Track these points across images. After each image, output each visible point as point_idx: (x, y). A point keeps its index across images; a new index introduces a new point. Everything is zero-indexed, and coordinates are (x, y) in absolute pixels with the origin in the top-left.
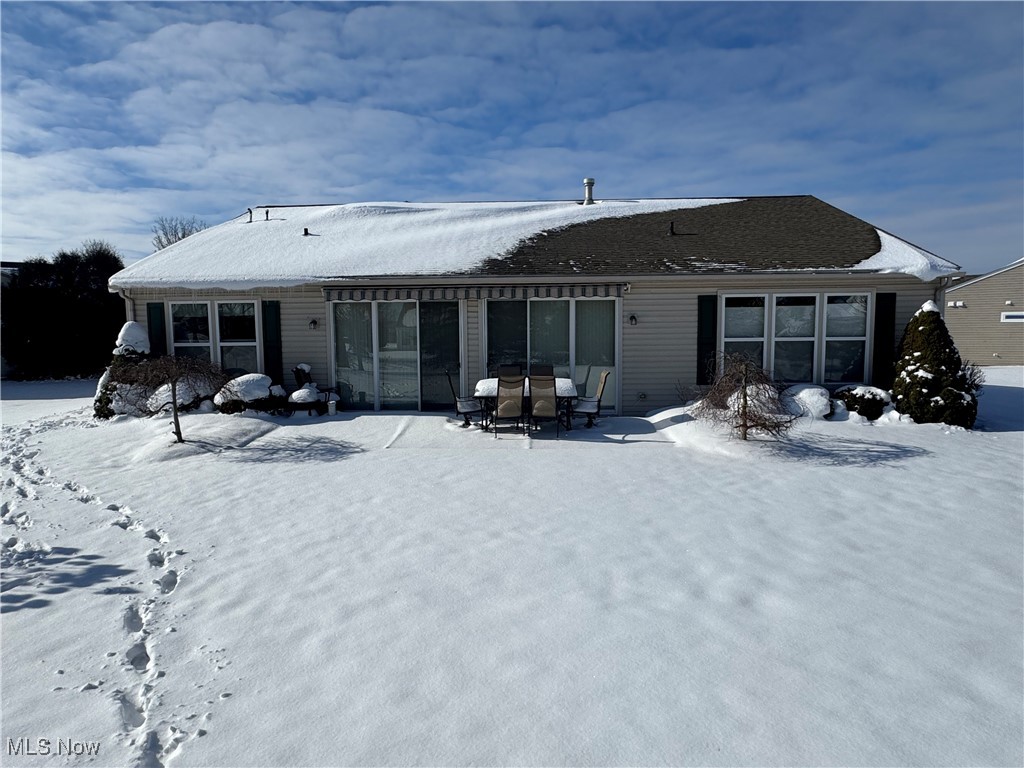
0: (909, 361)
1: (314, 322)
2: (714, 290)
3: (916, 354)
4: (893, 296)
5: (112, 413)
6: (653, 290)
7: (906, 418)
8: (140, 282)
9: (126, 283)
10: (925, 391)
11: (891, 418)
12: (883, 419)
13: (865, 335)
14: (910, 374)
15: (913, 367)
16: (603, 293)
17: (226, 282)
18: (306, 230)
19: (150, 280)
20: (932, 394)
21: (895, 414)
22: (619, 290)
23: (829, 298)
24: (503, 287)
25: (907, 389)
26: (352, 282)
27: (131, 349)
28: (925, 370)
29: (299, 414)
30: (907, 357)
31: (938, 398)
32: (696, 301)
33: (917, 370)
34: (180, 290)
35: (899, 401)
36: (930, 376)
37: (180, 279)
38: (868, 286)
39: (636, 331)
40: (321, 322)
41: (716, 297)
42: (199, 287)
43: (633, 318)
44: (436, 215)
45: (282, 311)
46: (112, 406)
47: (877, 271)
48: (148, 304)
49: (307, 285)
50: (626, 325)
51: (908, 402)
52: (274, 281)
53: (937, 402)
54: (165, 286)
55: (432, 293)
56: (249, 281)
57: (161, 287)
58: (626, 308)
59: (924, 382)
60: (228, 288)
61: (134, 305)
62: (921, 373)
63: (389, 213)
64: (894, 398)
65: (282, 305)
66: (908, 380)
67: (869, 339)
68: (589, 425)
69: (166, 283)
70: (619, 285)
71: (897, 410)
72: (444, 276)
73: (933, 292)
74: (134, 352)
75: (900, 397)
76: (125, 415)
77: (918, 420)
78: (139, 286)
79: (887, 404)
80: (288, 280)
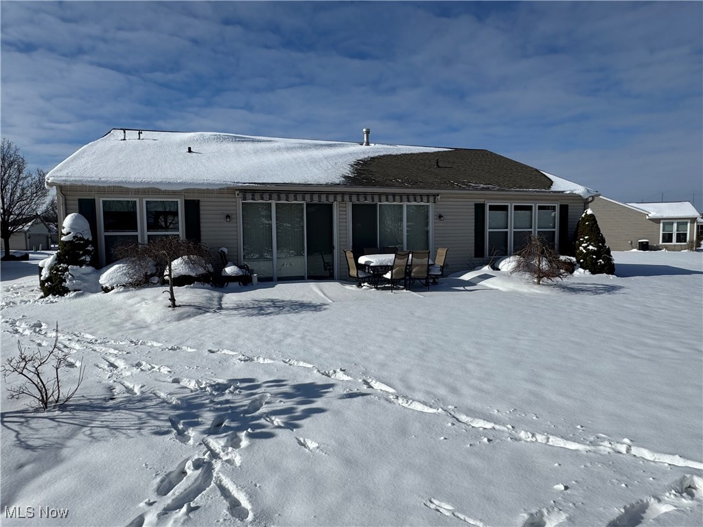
0: (582, 241)
1: (228, 216)
2: (483, 200)
3: (586, 237)
4: (567, 206)
5: (66, 291)
6: (451, 199)
7: (587, 272)
8: (80, 181)
9: (66, 181)
10: (594, 257)
11: (580, 272)
12: (576, 273)
13: (554, 228)
14: (585, 248)
15: (586, 244)
16: (426, 201)
17: (161, 183)
18: (190, 149)
19: (89, 179)
20: (598, 258)
21: (581, 270)
22: (435, 198)
23: (539, 206)
24: (365, 194)
25: (585, 256)
26: (263, 187)
27: (79, 236)
28: (592, 245)
29: (232, 285)
30: (581, 239)
31: (601, 260)
32: (474, 207)
33: (588, 246)
34: (118, 189)
35: (581, 263)
36: (596, 249)
37: (118, 180)
38: (557, 200)
39: (441, 225)
40: (233, 216)
41: (484, 204)
42: (137, 187)
43: (440, 217)
44: (276, 144)
45: (201, 208)
46: (67, 284)
47: (563, 192)
48: (79, 200)
49: (228, 188)
50: (436, 221)
51: (587, 263)
52: (202, 184)
53: (600, 262)
54: (105, 185)
55: (320, 197)
56: (181, 184)
57: (100, 185)
58: (436, 210)
59: (593, 252)
60: (163, 188)
61: (66, 200)
62: (591, 247)
63: (239, 141)
64: (578, 261)
65: (201, 203)
66: (584, 251)
67: (557, 230)
68: (435, 283)
69: (104, 182)
70: (435, 196)
71: (581, 267)
72: (327, 185)
73: (583, 204)
74: (81, 239)
75: (582, 261)
76: (80, 292)
77: (593, 273)
78: (80, 184)
79: (575, 265)
80: (213, 184)
